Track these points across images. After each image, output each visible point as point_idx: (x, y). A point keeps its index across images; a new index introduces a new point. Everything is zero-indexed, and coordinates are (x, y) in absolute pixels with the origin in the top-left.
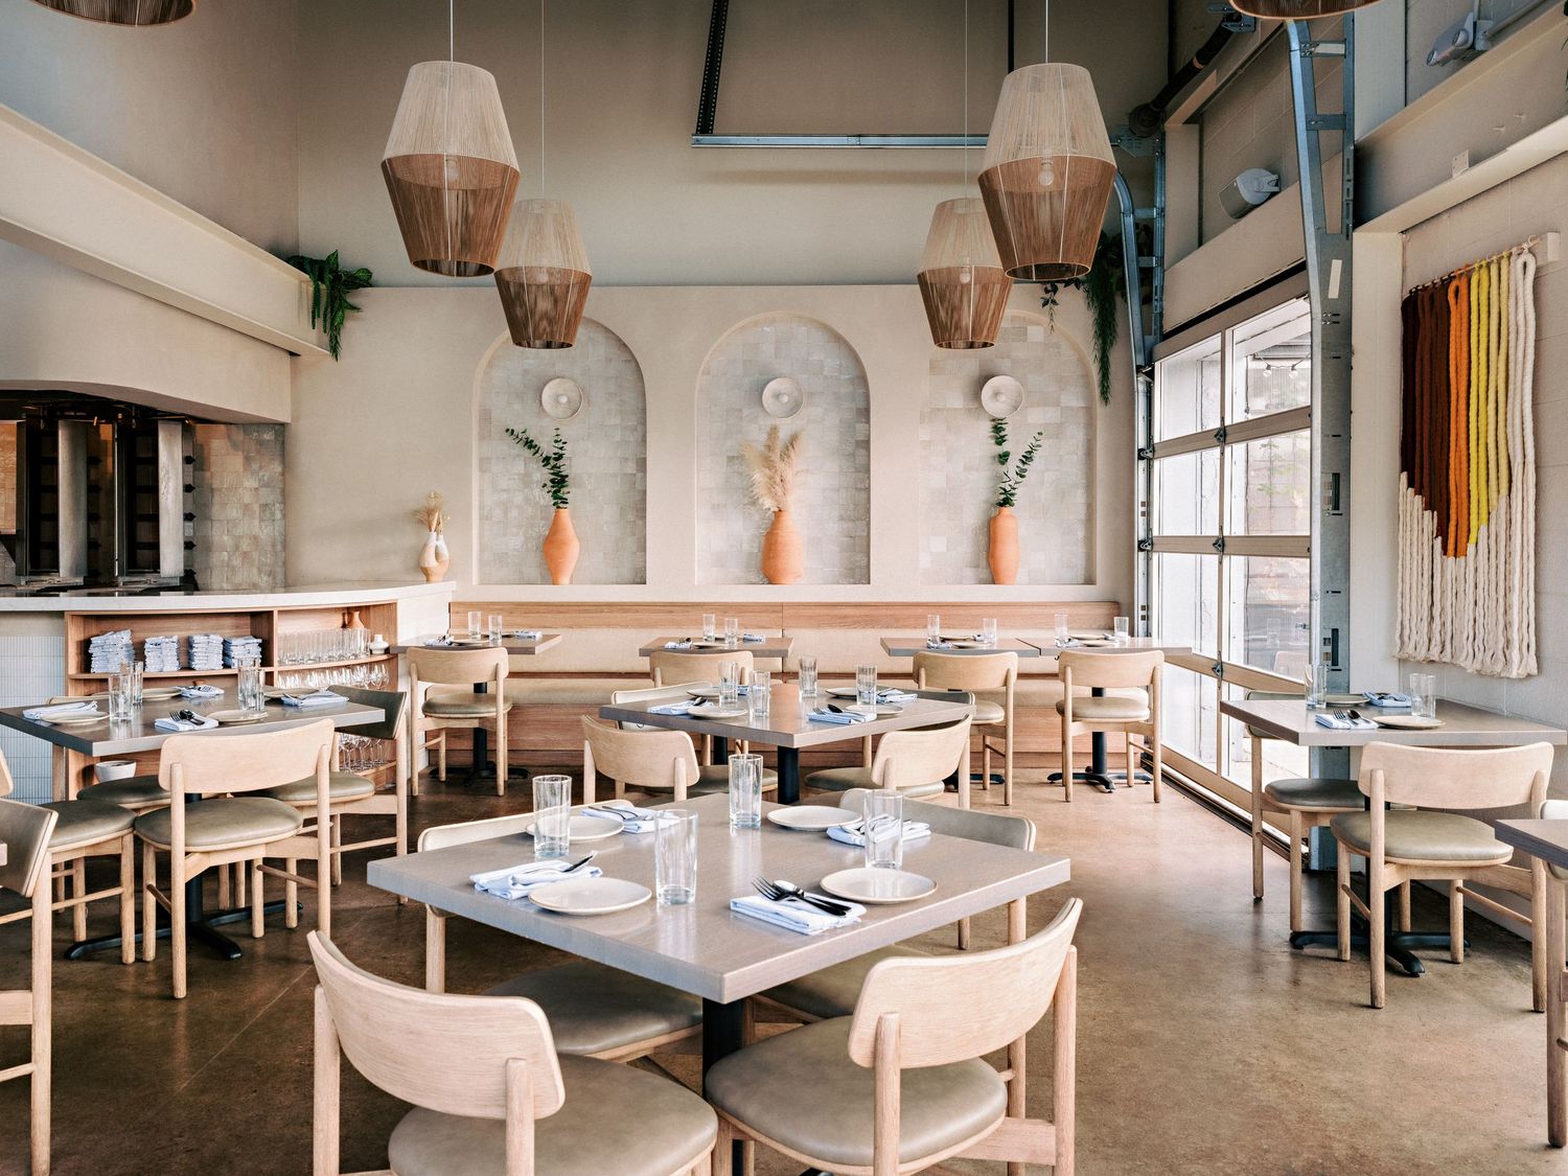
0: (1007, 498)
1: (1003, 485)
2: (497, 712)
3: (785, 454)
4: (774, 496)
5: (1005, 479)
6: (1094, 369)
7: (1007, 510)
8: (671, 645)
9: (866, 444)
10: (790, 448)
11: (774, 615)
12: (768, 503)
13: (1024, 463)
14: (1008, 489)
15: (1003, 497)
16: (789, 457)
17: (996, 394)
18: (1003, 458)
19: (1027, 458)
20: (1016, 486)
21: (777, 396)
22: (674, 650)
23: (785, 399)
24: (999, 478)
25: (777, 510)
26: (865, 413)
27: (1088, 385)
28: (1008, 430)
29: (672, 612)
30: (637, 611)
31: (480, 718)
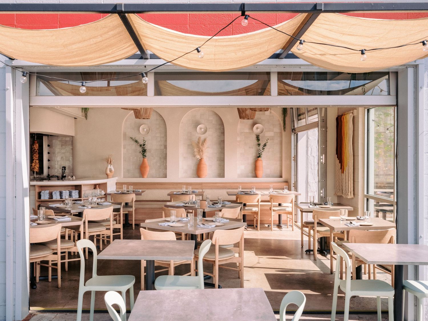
0: (260, 156)
1: (259, 152)
2: (133, 209)
3: (203, 144)
4: (200, 155)
5: (259, 150)
6: (282, 123)
7: (260, 159)
8: (175, 193)
9: (223, 141)
10: (204, 142)
11: (200, 186)
12: (198, 157)
13: (264, 146)
14: (260, 153)
15: (259, 155)
16: (204, 145)
17: (257, 128)
18: (259, 145)
19: (265, 145)
20: (262, 152)
21: (201, 129)
22: (176, 194)
23: (203, 130)
24: (258, 150)
25: (200, 158)
26: (223, 133)
27: (280, 126)
28: (260, 138)
29: (173, 185)
30: (165, 185)
31: (128, 211)
